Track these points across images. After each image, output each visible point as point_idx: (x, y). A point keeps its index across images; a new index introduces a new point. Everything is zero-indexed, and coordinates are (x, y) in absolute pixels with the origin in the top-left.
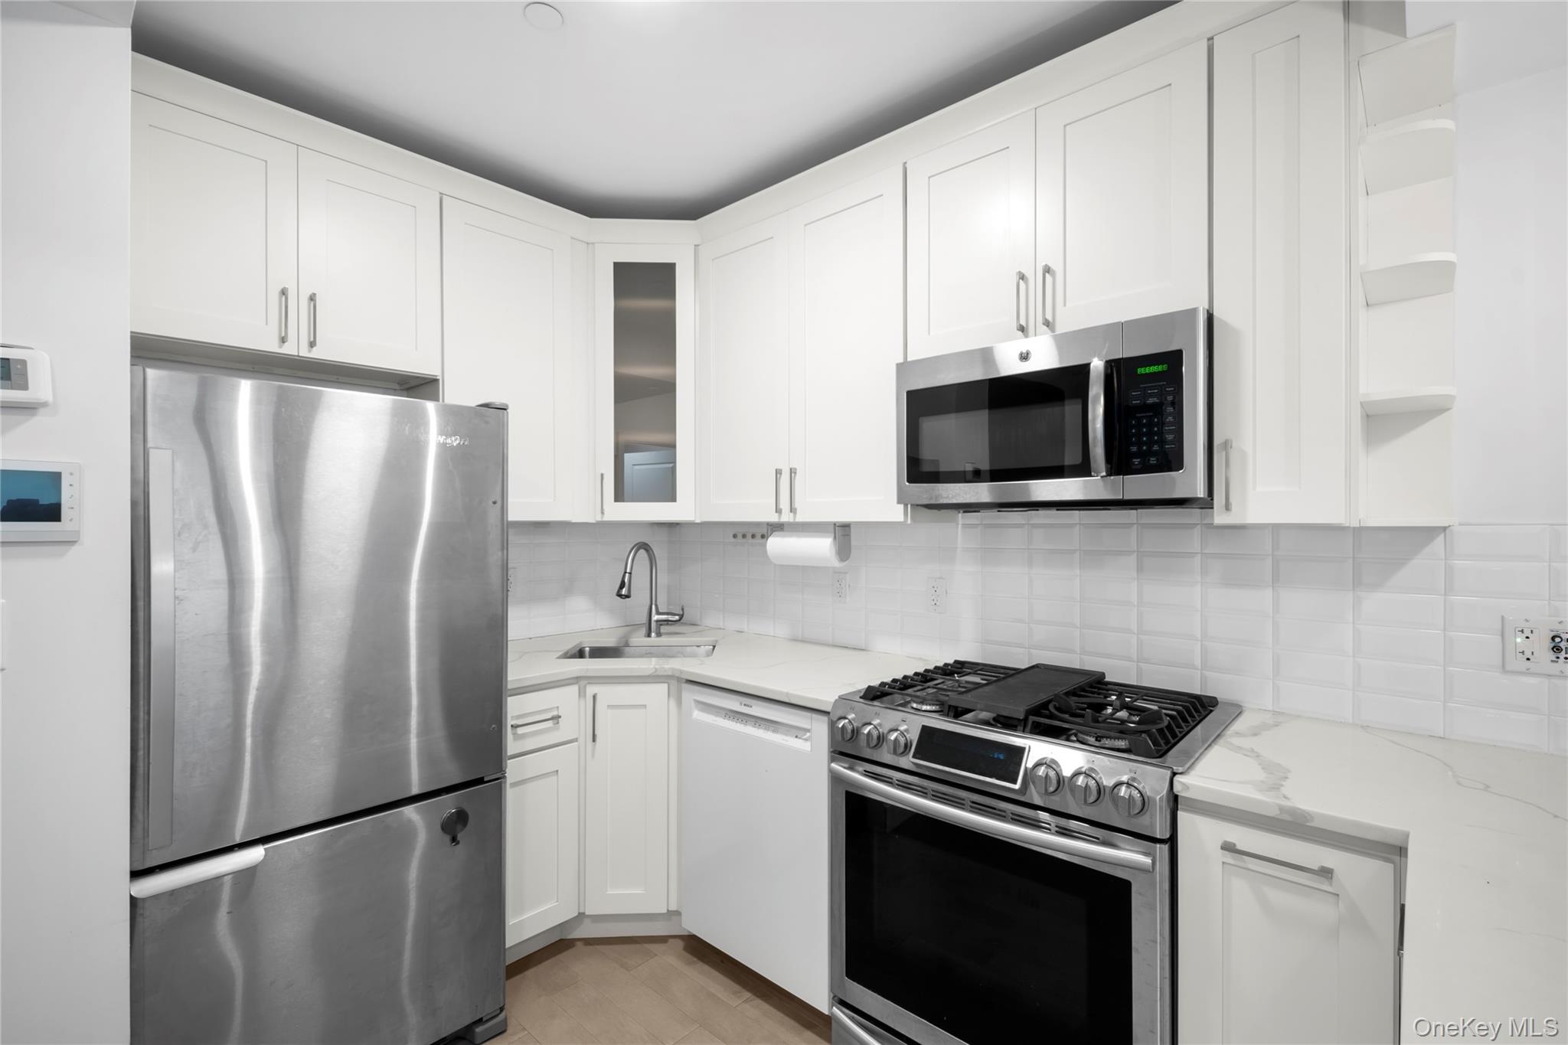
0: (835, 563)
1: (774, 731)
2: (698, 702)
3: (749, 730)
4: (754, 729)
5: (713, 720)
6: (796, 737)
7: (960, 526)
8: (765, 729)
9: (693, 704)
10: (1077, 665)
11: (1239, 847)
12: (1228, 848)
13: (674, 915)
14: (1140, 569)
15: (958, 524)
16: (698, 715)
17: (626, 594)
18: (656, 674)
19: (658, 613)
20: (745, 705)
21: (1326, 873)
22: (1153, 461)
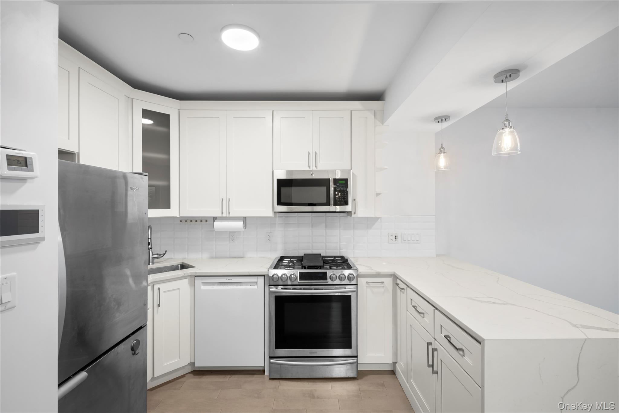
0: (243, 230)
1: (241, 286)
2: (203, 283)
3: (230, 287)
4: (232, 287)
5: (212, 288)
6: (250, 285)
7: (277, 217)
8: (237, 286)
9: (201, 283)
10: (311, 253)
11: (369, 282)
12: (367, 283)
13: (193, 364)
14: (326, 227)
15: (276, 216)
16: (203, 287)
17: (151, 247)
18: (185, 275)
19: (153, 255)
20: (228, 279)
21: (383, 283)
22: (342, 203)
